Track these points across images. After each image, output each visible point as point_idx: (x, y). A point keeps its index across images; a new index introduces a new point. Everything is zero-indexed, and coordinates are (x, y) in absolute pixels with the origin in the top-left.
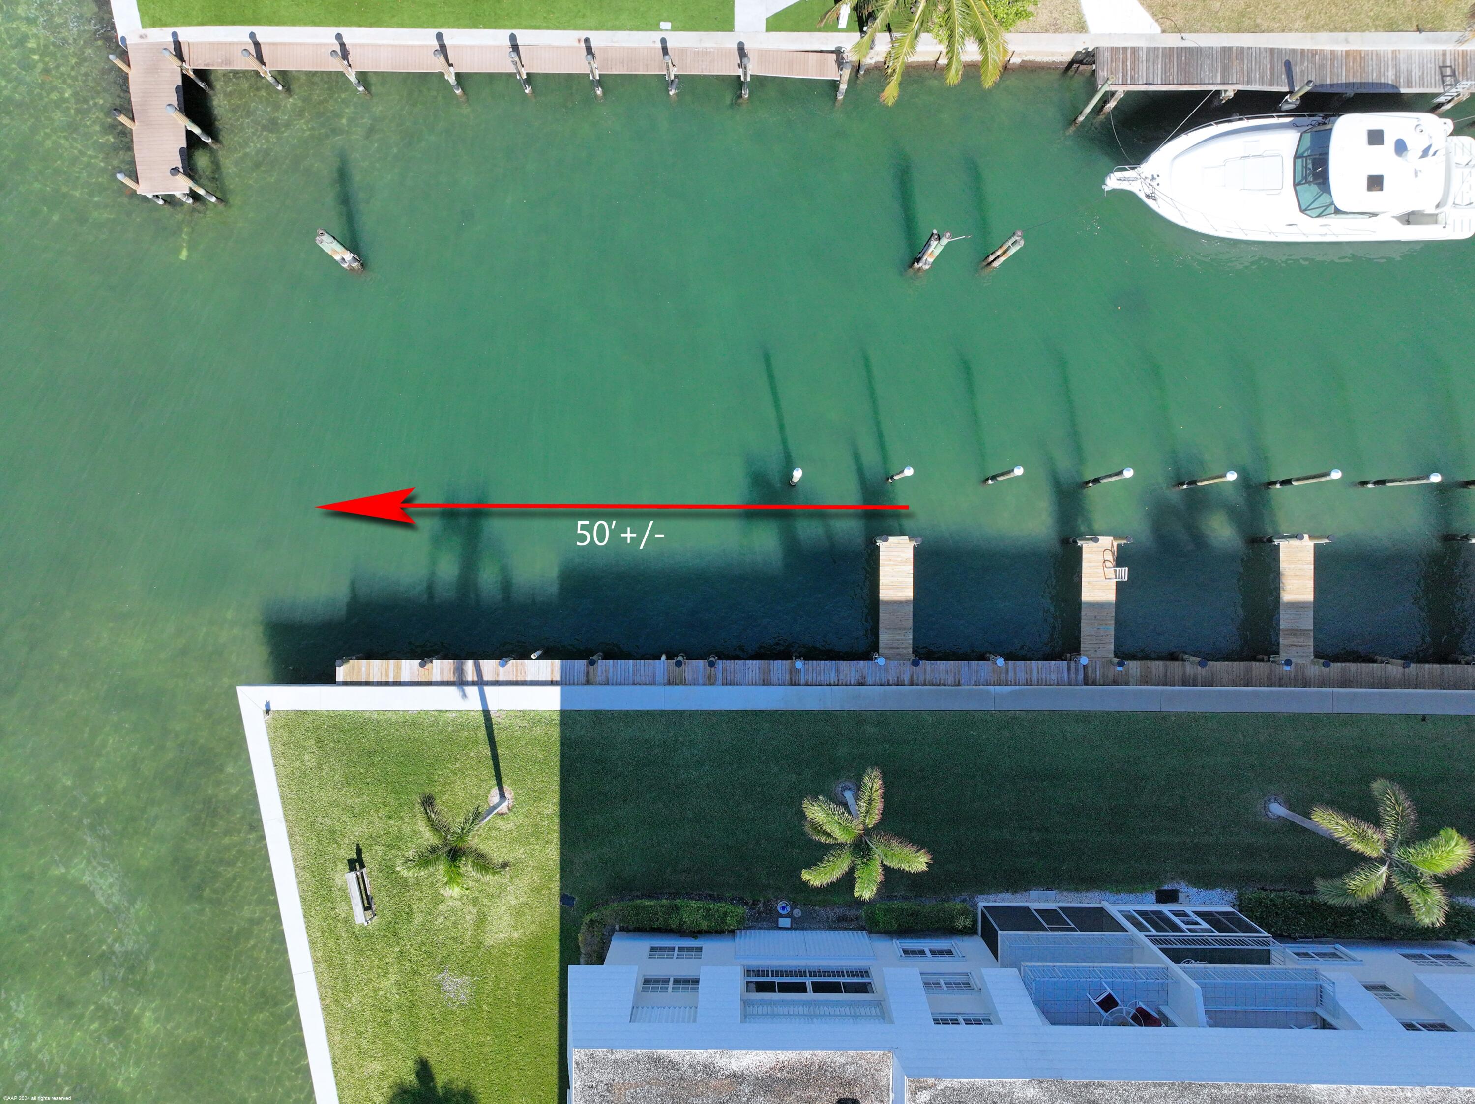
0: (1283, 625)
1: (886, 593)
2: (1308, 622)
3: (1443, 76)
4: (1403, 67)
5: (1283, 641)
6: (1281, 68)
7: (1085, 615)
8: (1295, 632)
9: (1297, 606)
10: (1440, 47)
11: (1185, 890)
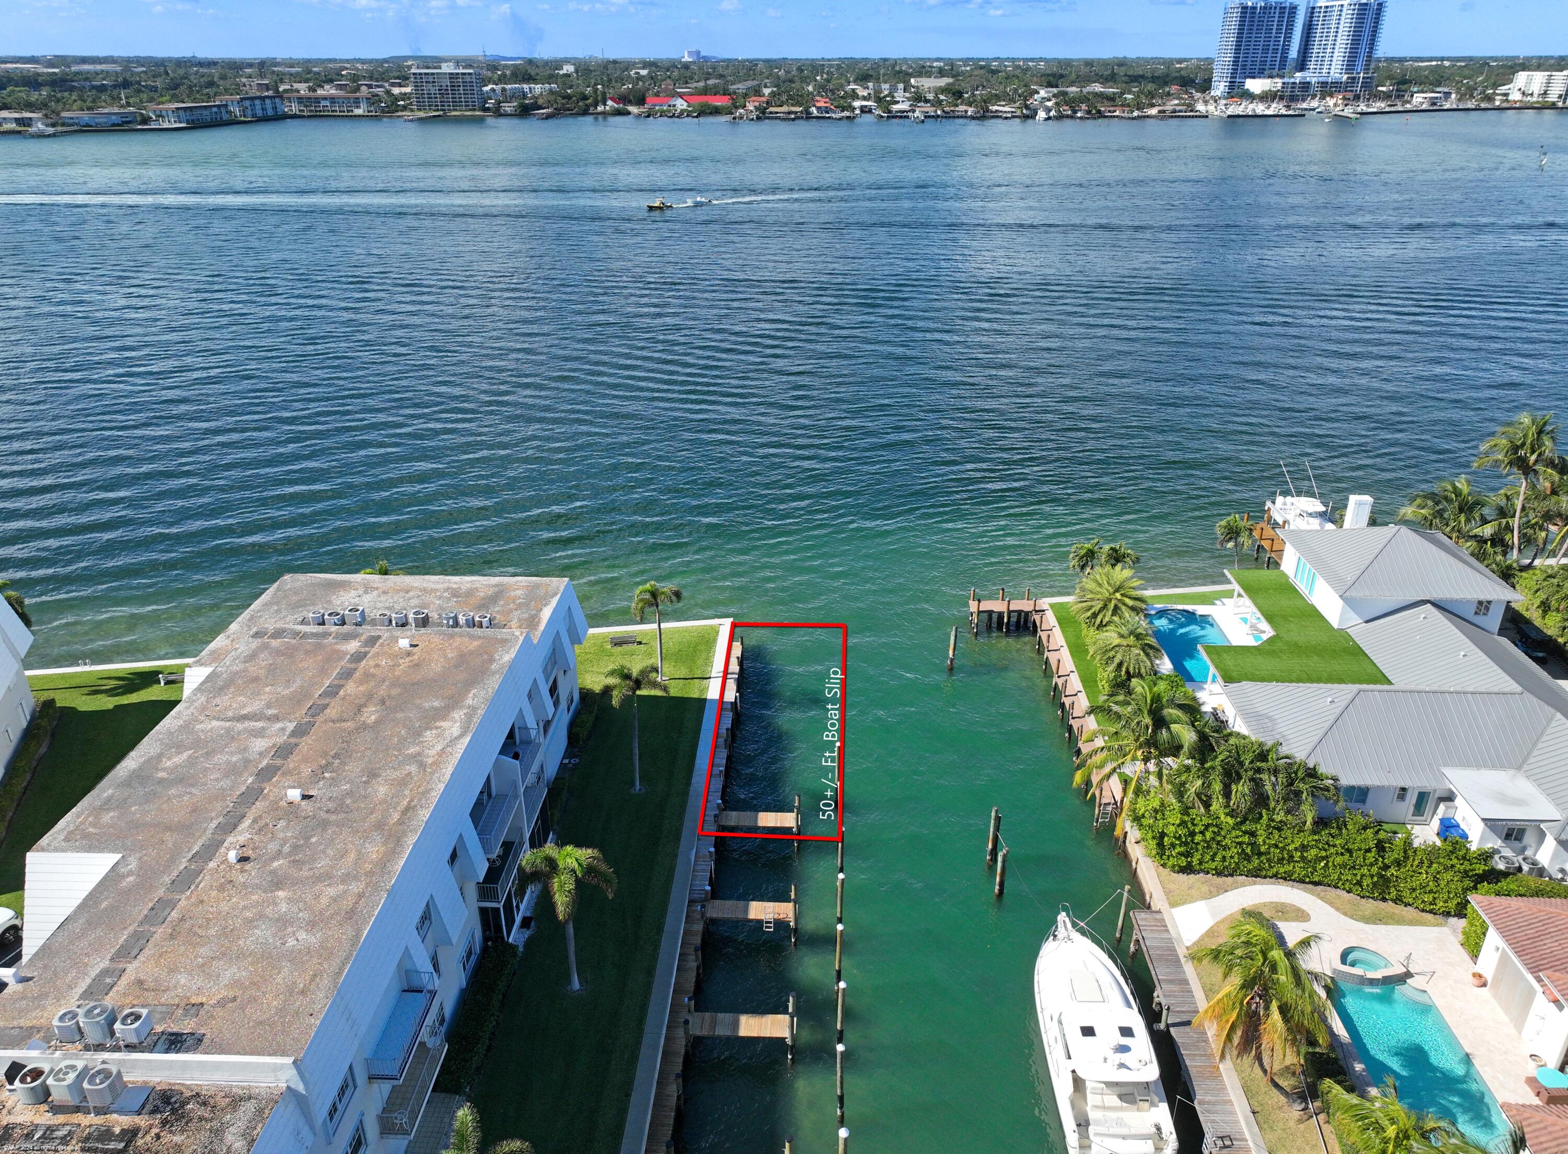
0: (720, 1016)
1: (761, 815)
2: (721, 1031)
3: (1222, 1138)
4: (1219, 1107)
5: (707, 1015)
6: (1185, 1018)
7: (741, 903)
8: (714, 1023)
9: (736, 1025)
10: (1247, 1135)
11: (527, 933)
